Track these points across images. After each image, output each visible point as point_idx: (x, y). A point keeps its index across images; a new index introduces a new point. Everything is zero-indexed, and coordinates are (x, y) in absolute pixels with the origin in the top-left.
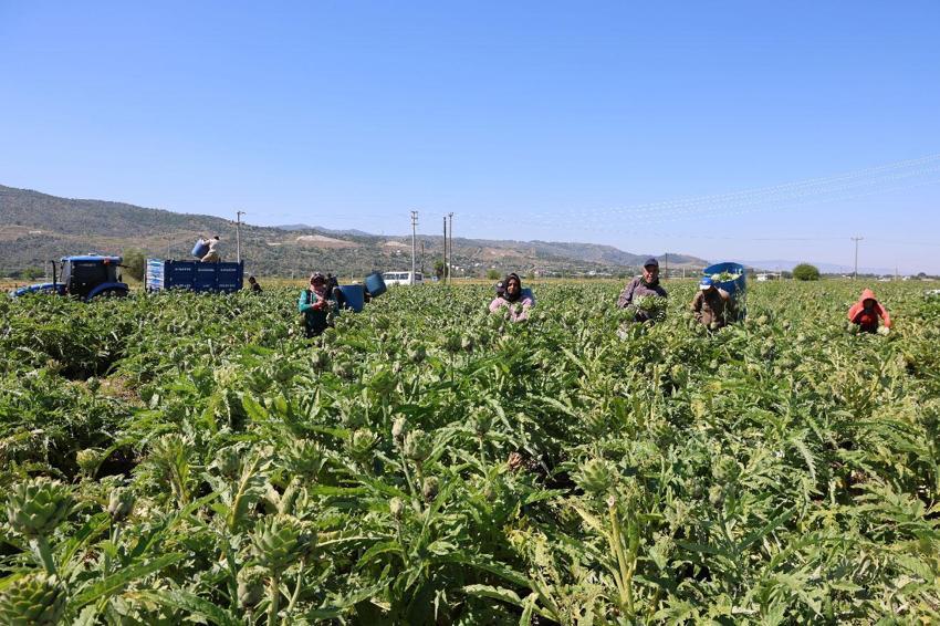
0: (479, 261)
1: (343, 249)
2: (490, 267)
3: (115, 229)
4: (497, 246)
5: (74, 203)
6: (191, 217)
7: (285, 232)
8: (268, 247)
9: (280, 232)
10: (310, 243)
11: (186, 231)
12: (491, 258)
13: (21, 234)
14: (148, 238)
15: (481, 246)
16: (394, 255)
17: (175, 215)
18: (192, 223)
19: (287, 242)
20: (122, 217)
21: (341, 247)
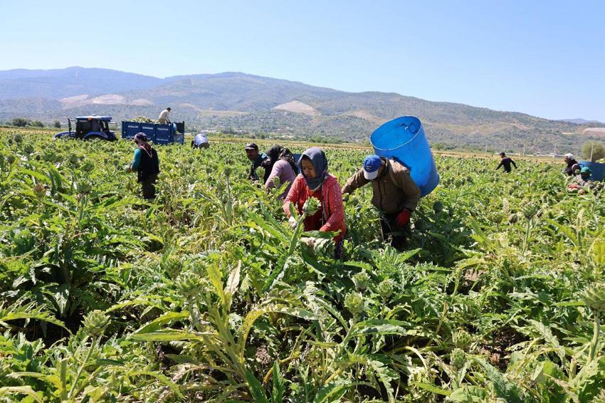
3: (459, 120)
5: (436, 104)
7: (575, 124)
8: (562, 136)
9: (571, 125)
10: (596, 133)
11: (503, 123)
14: (479, 127)
19: (577, 132)
20: (464, 113)
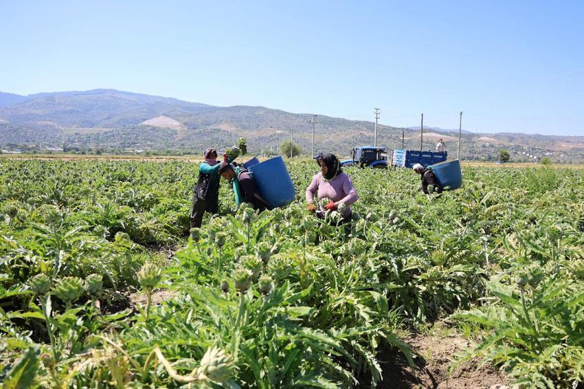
0: (549, 151)
1: (449, 142)
2: (559, 156)
4: (567, 140)
6: (358, 122)
7: (412, 131)
8: (400, 141)
11: (353, 130)
12: (561, 149)
13: (272, 133)
14: (333, 134)
15: (553, 140)
16: (484, 146)
17: (348, 121)
18: (357, 125)
19: (413, 137)
20: (321, 123)
21: (448, 140)
